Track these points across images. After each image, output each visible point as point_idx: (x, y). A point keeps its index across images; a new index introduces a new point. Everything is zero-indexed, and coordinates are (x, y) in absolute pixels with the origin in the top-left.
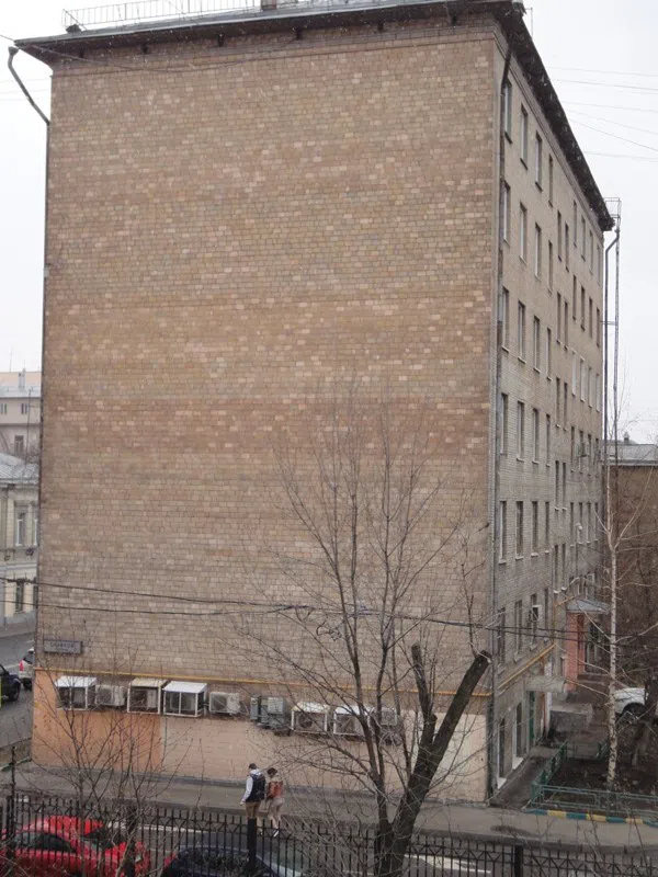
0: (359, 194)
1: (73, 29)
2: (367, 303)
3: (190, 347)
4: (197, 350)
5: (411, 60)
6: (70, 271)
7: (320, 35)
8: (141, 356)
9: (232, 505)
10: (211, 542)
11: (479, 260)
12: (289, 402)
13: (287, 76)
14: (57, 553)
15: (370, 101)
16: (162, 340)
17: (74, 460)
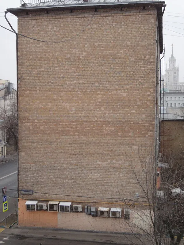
0: (115, 59)
1: (24, 5)
2: (118, 92)
4: (66, 105)
5: (131, 19)
6: (25, 80)
8: (48, 107)
9: (78, 151)
10: (72, 161)
11: (152, 80)
12: (95, 121)
13: (93, 23)
14: (24, 165)
15: (118, 32)
16: (55, 102)
17: (28, 137)
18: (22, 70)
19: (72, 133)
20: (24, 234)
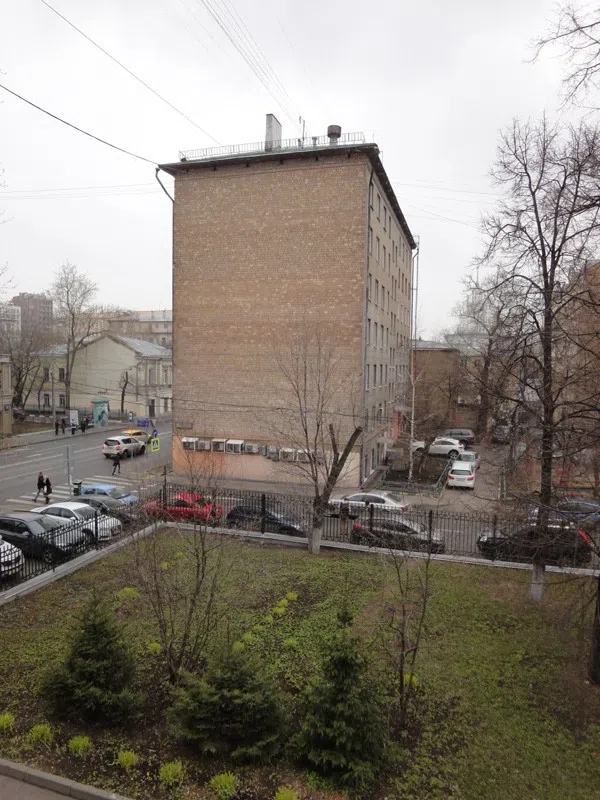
0: (308, 232)
1: (184, 160)
2: (311, 280)
3: (235, 299)
4: (238, 300)
5: (330, 173)
6: (184, 266)
7: (291, 162)
8: (214, 303)
9: (254, 366)
10: (245, 382)
11: (359, 261)
12: (278, 322)
13: (276, 180)
14: (181, 386)
15: (312, 191)
16: (223, 296)
17: (187, 347)
18: (180, 251)
19: (246, 341)
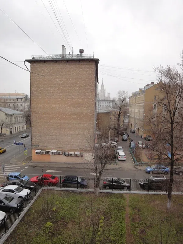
0: (77, 85)
1: (33, 58)
2: (78, 100)
4: (54, 105)
5: (84, 66)
6: (34, 94)
7: (71, 62)
8: (46, 106)
9: (59, 127)
10: (57, 132)
11: (93, 94)
12: (67, 113)
13: (66, 67)
14: (34, 133)
15: (78, 72)
16: (49, 104)
17: (36, 121)
18: (33, 89)
19: (57, 119)
20: (35, 165)
